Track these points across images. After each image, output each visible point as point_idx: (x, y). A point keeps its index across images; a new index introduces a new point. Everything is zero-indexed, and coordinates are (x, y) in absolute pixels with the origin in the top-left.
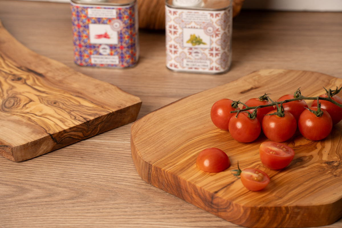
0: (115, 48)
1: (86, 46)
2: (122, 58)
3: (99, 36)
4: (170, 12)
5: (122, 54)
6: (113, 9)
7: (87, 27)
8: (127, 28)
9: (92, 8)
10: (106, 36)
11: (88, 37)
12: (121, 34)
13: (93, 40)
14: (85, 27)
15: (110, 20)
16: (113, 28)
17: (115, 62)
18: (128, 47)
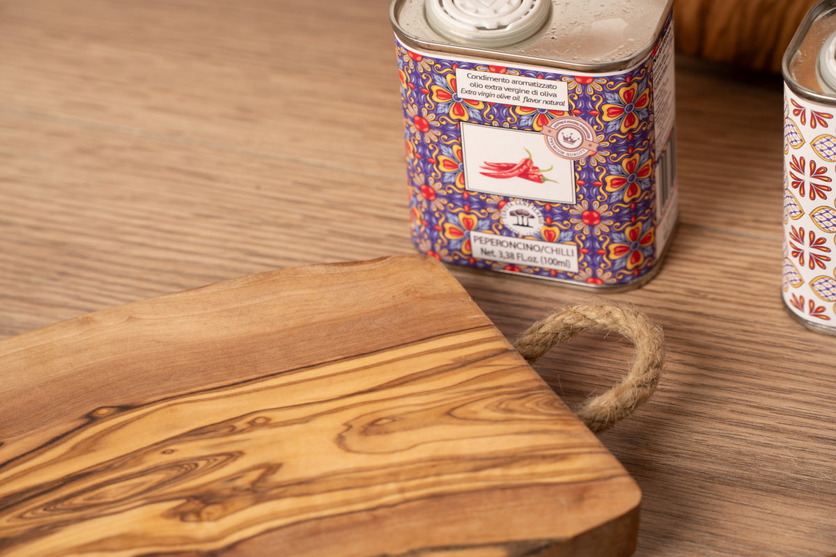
0: (566, 216)
1: (450, 198)
2: (591, 252)
3: (502, 170)
4: (799, 111)
5: (592, 238)
6: (558, 77)
7: (452, 132)
8: (613, 148)
9: (472, 66)
10: (527, 171)
11: (457, 165)
12: (588, 169)
13: (476, 182)
14: (444, 129)
15: (544, 117)
16: (556, 147)
17: (566, 264)
18: (617, 218)
